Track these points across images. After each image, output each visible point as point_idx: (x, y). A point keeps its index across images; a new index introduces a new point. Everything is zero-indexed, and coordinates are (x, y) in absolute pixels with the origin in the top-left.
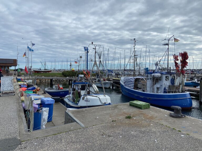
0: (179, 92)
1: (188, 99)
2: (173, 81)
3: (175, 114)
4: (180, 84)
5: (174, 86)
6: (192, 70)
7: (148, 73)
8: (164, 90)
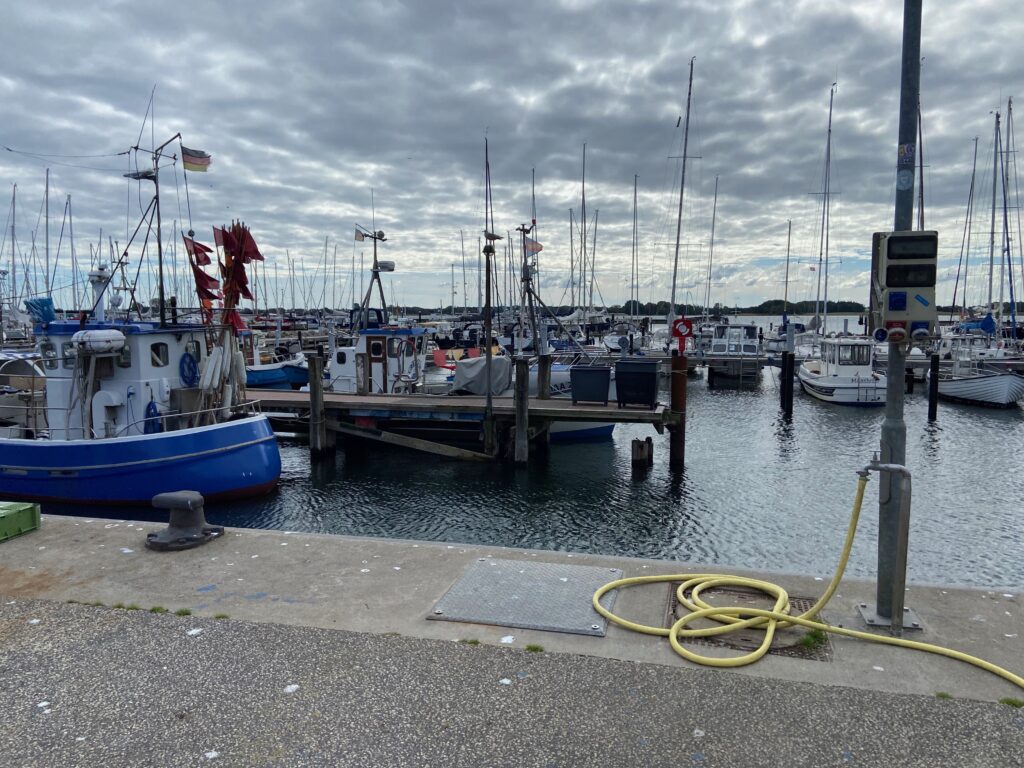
0: (223, 420)
1: (262, 447)
2: (190, 368)
3: (172, 533)
4: (224, 381)
5: (198, 391)
6: (291, 312)
7: (50, 330)
8: (148, 414)
